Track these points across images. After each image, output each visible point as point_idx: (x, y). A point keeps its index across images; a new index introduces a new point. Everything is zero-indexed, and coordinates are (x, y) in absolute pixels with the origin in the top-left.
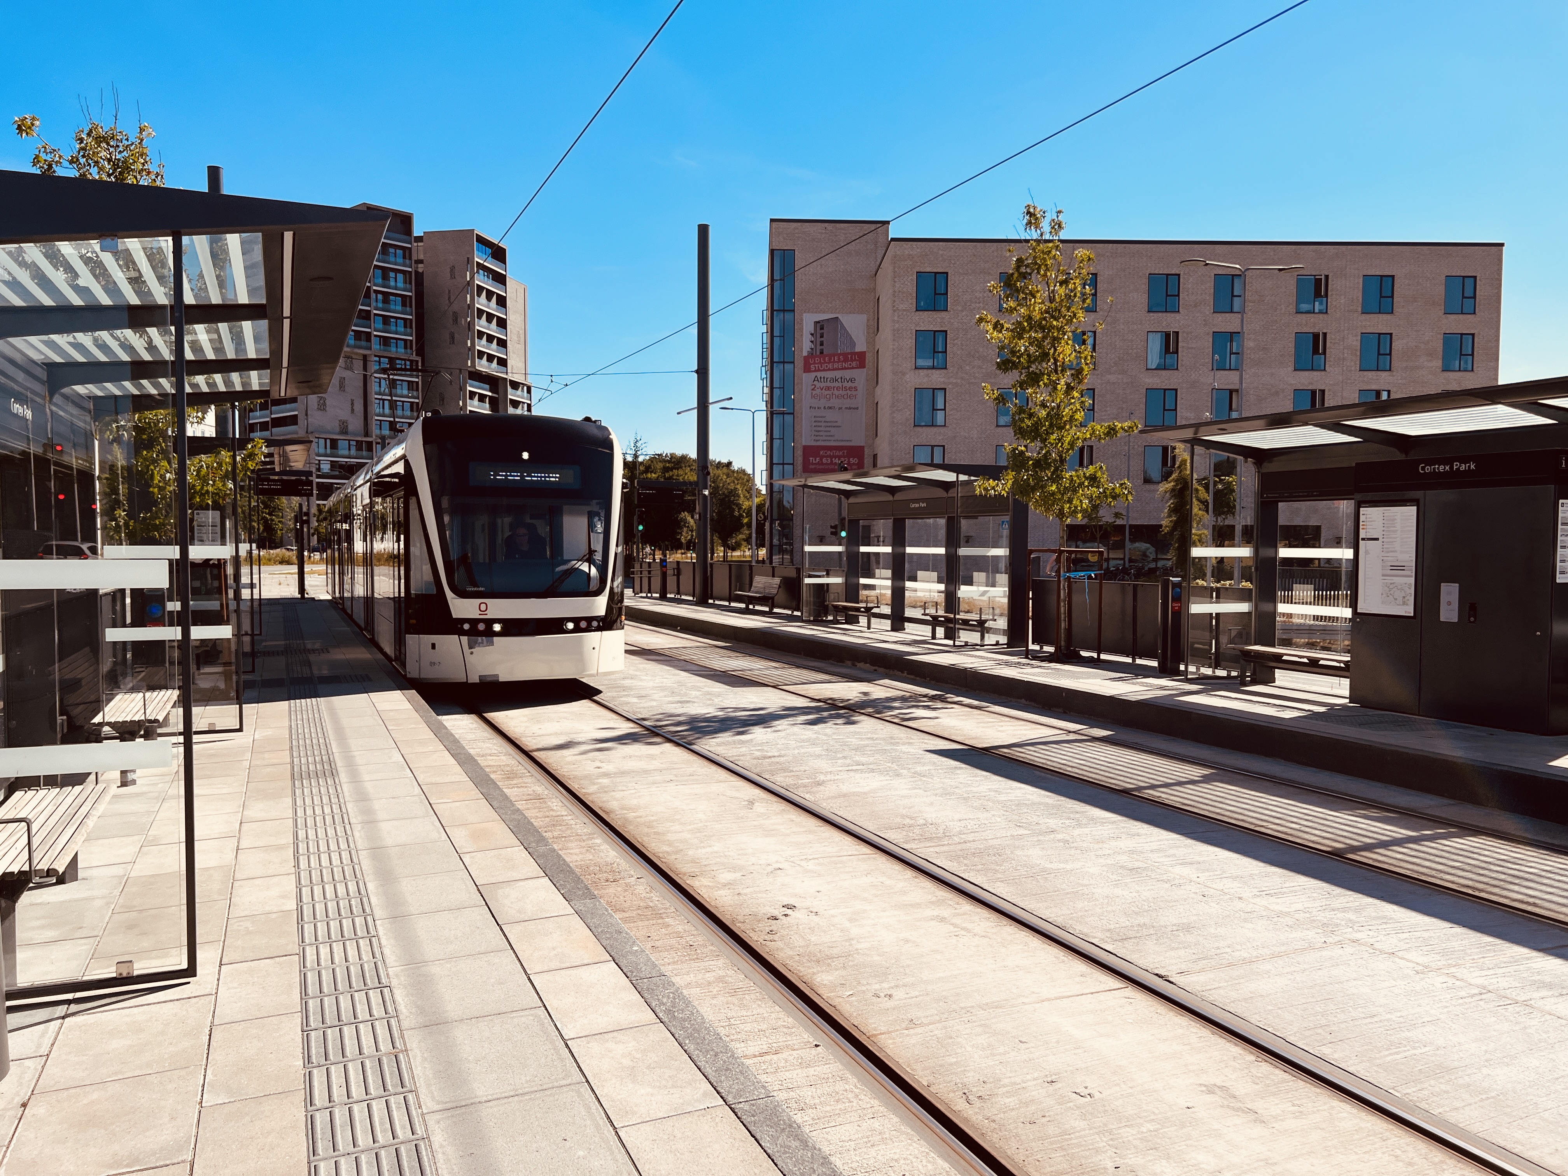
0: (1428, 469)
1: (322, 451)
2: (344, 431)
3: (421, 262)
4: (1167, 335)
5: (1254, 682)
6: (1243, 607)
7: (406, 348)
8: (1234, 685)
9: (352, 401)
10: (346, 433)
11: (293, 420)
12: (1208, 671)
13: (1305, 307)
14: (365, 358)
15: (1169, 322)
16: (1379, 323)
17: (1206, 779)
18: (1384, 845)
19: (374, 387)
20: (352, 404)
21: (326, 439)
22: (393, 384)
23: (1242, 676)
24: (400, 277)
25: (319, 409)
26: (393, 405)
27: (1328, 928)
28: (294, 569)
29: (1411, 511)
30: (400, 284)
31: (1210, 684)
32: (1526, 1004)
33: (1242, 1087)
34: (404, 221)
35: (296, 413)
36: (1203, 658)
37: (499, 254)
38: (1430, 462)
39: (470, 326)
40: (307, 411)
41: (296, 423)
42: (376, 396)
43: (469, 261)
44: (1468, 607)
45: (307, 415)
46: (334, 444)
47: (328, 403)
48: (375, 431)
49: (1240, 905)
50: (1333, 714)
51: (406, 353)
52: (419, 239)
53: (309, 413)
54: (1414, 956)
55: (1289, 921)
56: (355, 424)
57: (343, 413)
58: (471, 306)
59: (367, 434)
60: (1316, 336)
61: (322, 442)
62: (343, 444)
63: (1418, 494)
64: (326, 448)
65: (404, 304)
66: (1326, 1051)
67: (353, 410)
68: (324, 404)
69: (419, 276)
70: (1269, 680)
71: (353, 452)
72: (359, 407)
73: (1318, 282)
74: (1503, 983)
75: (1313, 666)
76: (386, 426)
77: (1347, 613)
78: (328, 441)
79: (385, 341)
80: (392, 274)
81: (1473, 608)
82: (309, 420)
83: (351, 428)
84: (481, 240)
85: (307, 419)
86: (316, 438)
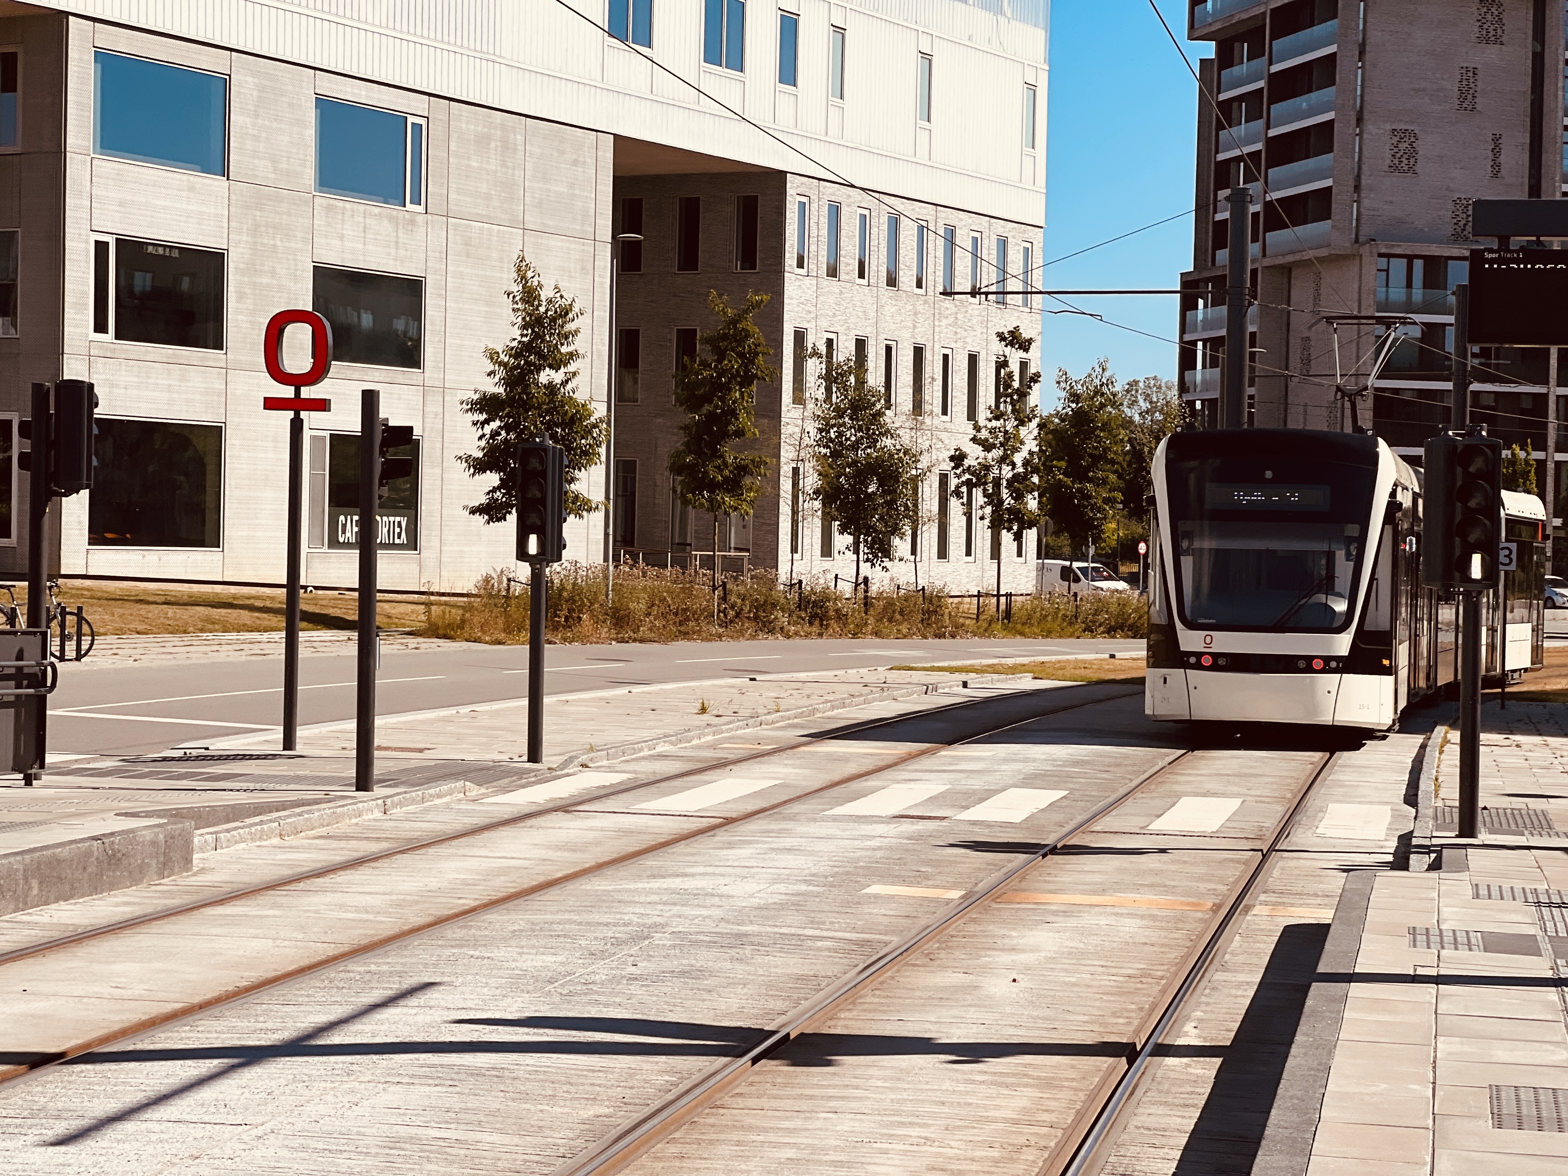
1: (1397, 293)
9: (1496, 139)
20: (1496, 150)
21: (1410, 258)
25: (1394, 168)
35: (1328, 183)
40: (1358, 177)
41: (1325, 214)
45: (1357, 188)
47: (1423, 148)
53: (1363, 182)
61: (1398, 267)
64: (1409, 285)
67: (1496, 168)
68: (1412, 153)
72: (1517, 156)
78: (1418, 264)
82: (1366, 203)
85: (1358, 202)
86: (1381, 255)
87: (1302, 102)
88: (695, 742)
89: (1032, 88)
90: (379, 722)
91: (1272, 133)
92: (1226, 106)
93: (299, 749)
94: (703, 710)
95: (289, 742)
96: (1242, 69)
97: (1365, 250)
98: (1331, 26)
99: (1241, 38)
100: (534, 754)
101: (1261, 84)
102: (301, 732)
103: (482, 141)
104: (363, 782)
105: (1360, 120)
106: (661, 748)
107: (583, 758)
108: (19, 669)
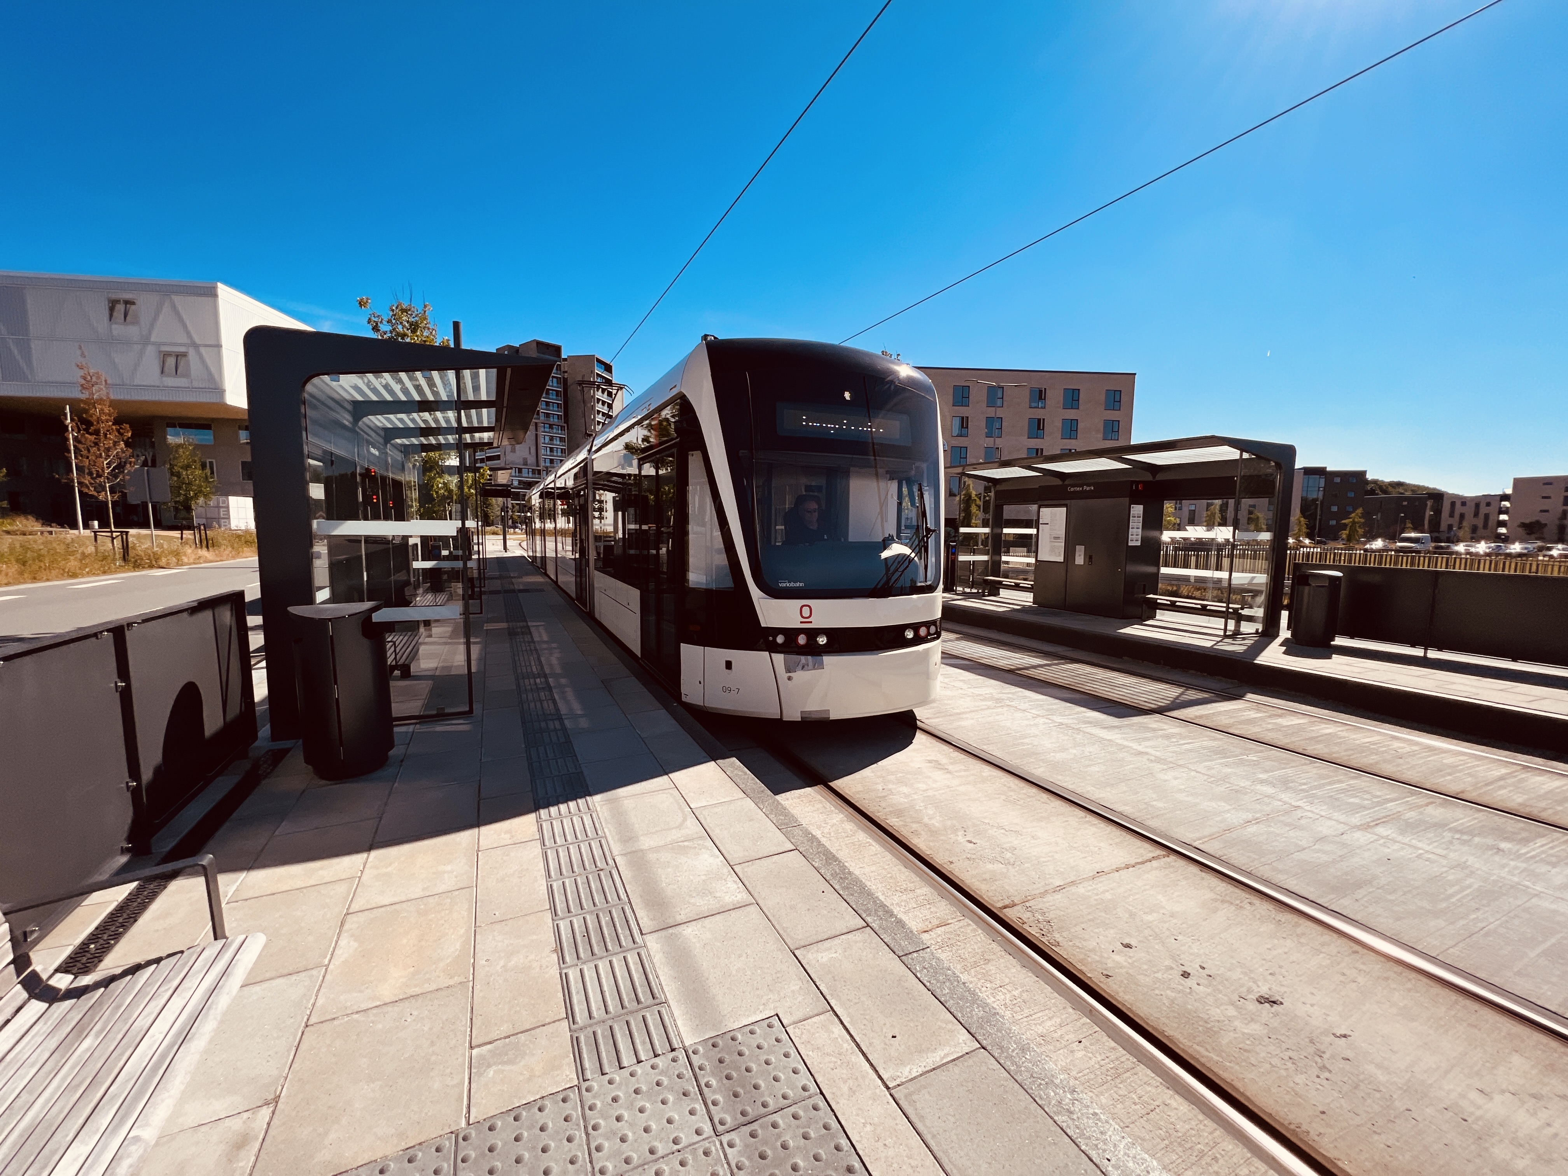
0: (1072, 489)
2: (525, 464)
3: (566, 372)
4: (963, 418)
5: (989, 596)
6: (985, 558)
7: (558, 419)
8: (979, 596)
9: (530, 448)
10: (527, 465)
11: (498, 457)
12: (968, 590)
13: (1034, 405)
15: (963, 411)
16: (1071, 414)
17: (957, 639)
18: (1035, 667)
19: (541, 440)
22: (552, 438)
23: (983, 592)
24: (555, 380)
25: (512, 452)
26: (551, 450)
27: (998, 700)
28: (501, 537)
29: (1064, 510)
30: (555, 384)
31: (967, 596)
32: (1078, 729)
33: (944, 761)
34: (557, 349)
36: (965, 583)
37: (608, 368)
38: (1073, 486)
39: (593, 407)
41: (499, 459)
43: (592, 372)
44: (1089, 558)
46: (520, 470)
48: (542, 464)
49: (960, 691)
50: (1024, 610)
52: (565, 360)
54: (1034, 711)
55: (981, 698)
56: (531, 460)
57: (525, 454)
58: (593, 397)
59: (538, 466)
60: (1039, 420)
62: (524, 471)
63: (1068, 502)
65: (557, 395)
66: (985, 748)
67: (530, 453)
69: (565, 380)
70: (997, 594)
71: (530, 475)
72: (533, 451)
73: (1041, 391)
74: (1070, 721)
75: (1017, 587)
76: (548, 461)
77: (1032, 560)
79: (547, 415)
81: (1091, 557)
82: (507, 457)
83: (529, 462)
84: (599, 361)
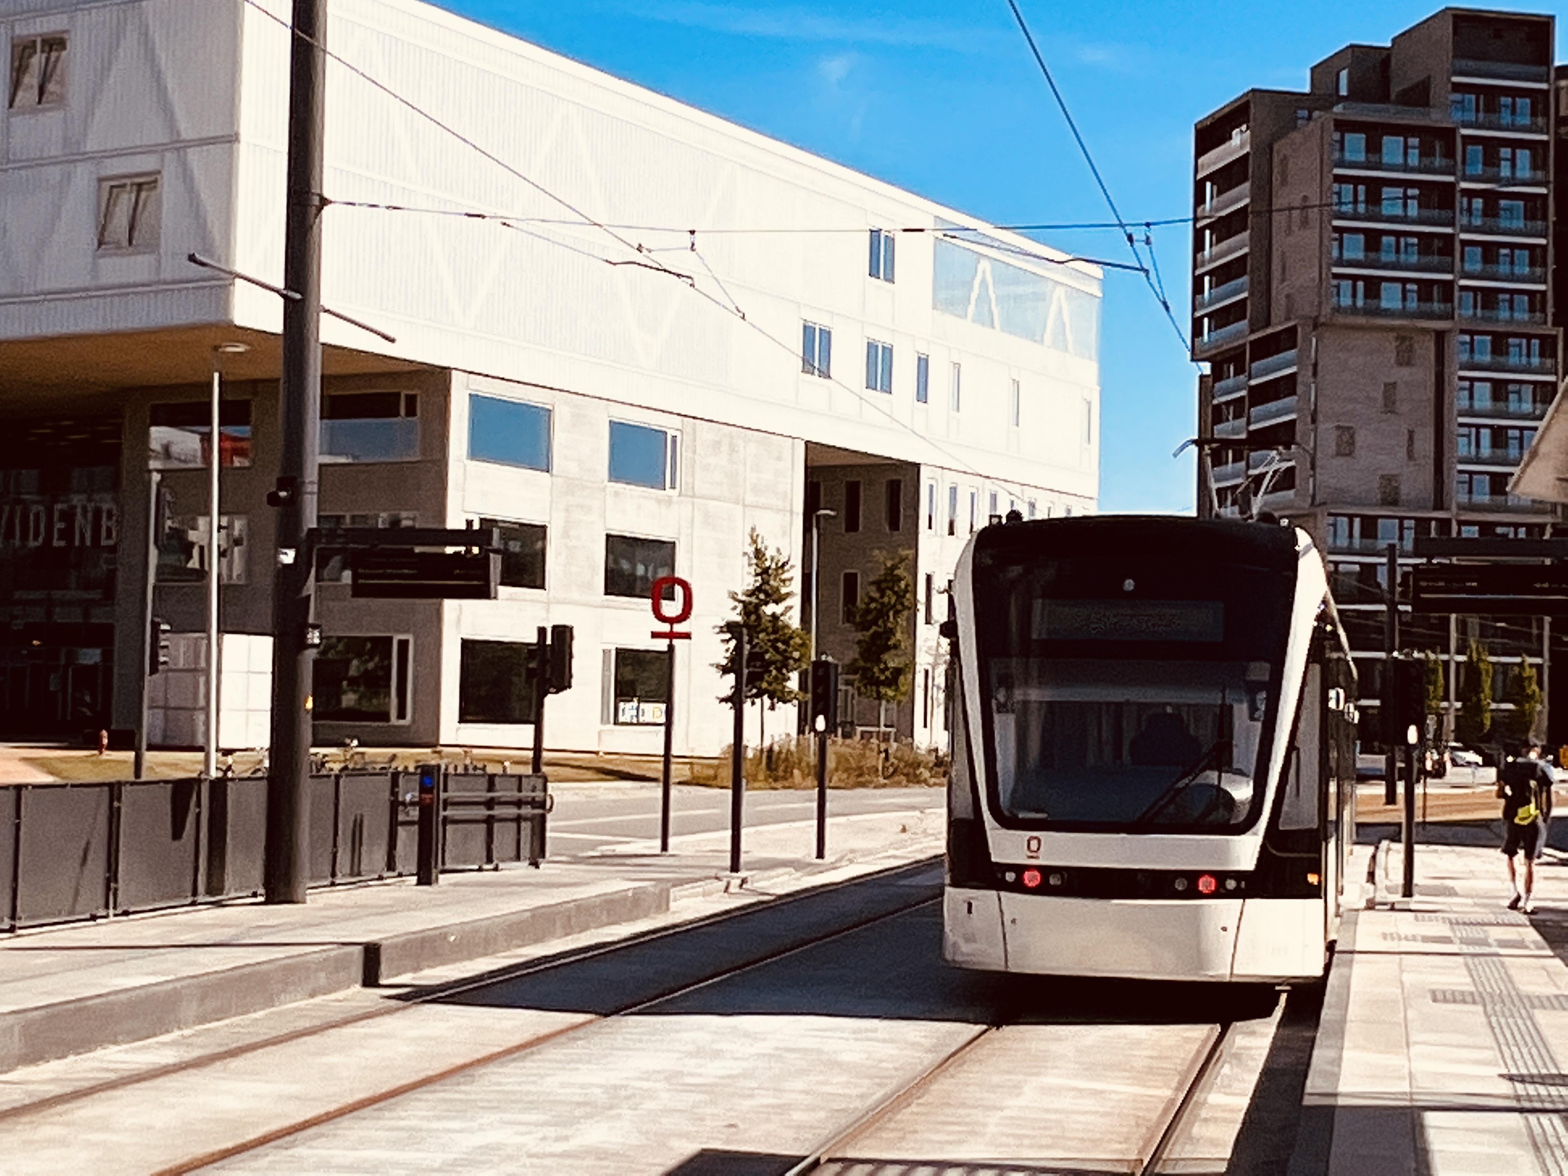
1: (1343, 542)
2: (1391, 499)
7: (1532, 310)
9: (1411, 434)
10: (1395, 503)
14: (1440, 337)
19: (1458, 400)
20: (1411, 439)
21: (1351, 517)
22: (1499, 390)
24: (1524, 156)
25: (1339, 454)
30: (1524, 171)
34: (1533, 35)
35: (1292, 464)
40: (1314, 459)
41: (1291, 485)
42: (1461, 420)
45: (1313, 467)
46: (1369, 527)
47: (1361, 438)
48: (1457, 497)
51: (1532, 322)
53: (1318, 463)
56: (1416, 482)
57: (1391, 460)
59: (1439, 503)
61: (1343, 523)
62: (1386, 528)
64: (1351, 536)
65: (1530, 215)
67: (1411, 454)
68: (1352, 443)
71: (1408, 543)
72: (1425, 445)
78: (1357, 522)
80: (1505, 152)
83: (1406, 490)
85: (1314, 476)
86: (1330, 514)
87: (1272, 406)
88: (910, 849)
89: (1089, 403)
90: (744, 832)
91: (1252, 427)
92: (1217, 408)
93: (671, 851)
94: (904, 830)
95: (665, 847)
96: (1230, 382)
97: (1318, 510)
98: (1291, 354)
99: (1229, 361)
100: (820, 854)
101: (1243, 393)
102: (672, 841)
103: (717, 445)
104: (735, 867)
105: (1314, 421)
106: (891, 852)
107: (850, 856)
108: (533, 798)
